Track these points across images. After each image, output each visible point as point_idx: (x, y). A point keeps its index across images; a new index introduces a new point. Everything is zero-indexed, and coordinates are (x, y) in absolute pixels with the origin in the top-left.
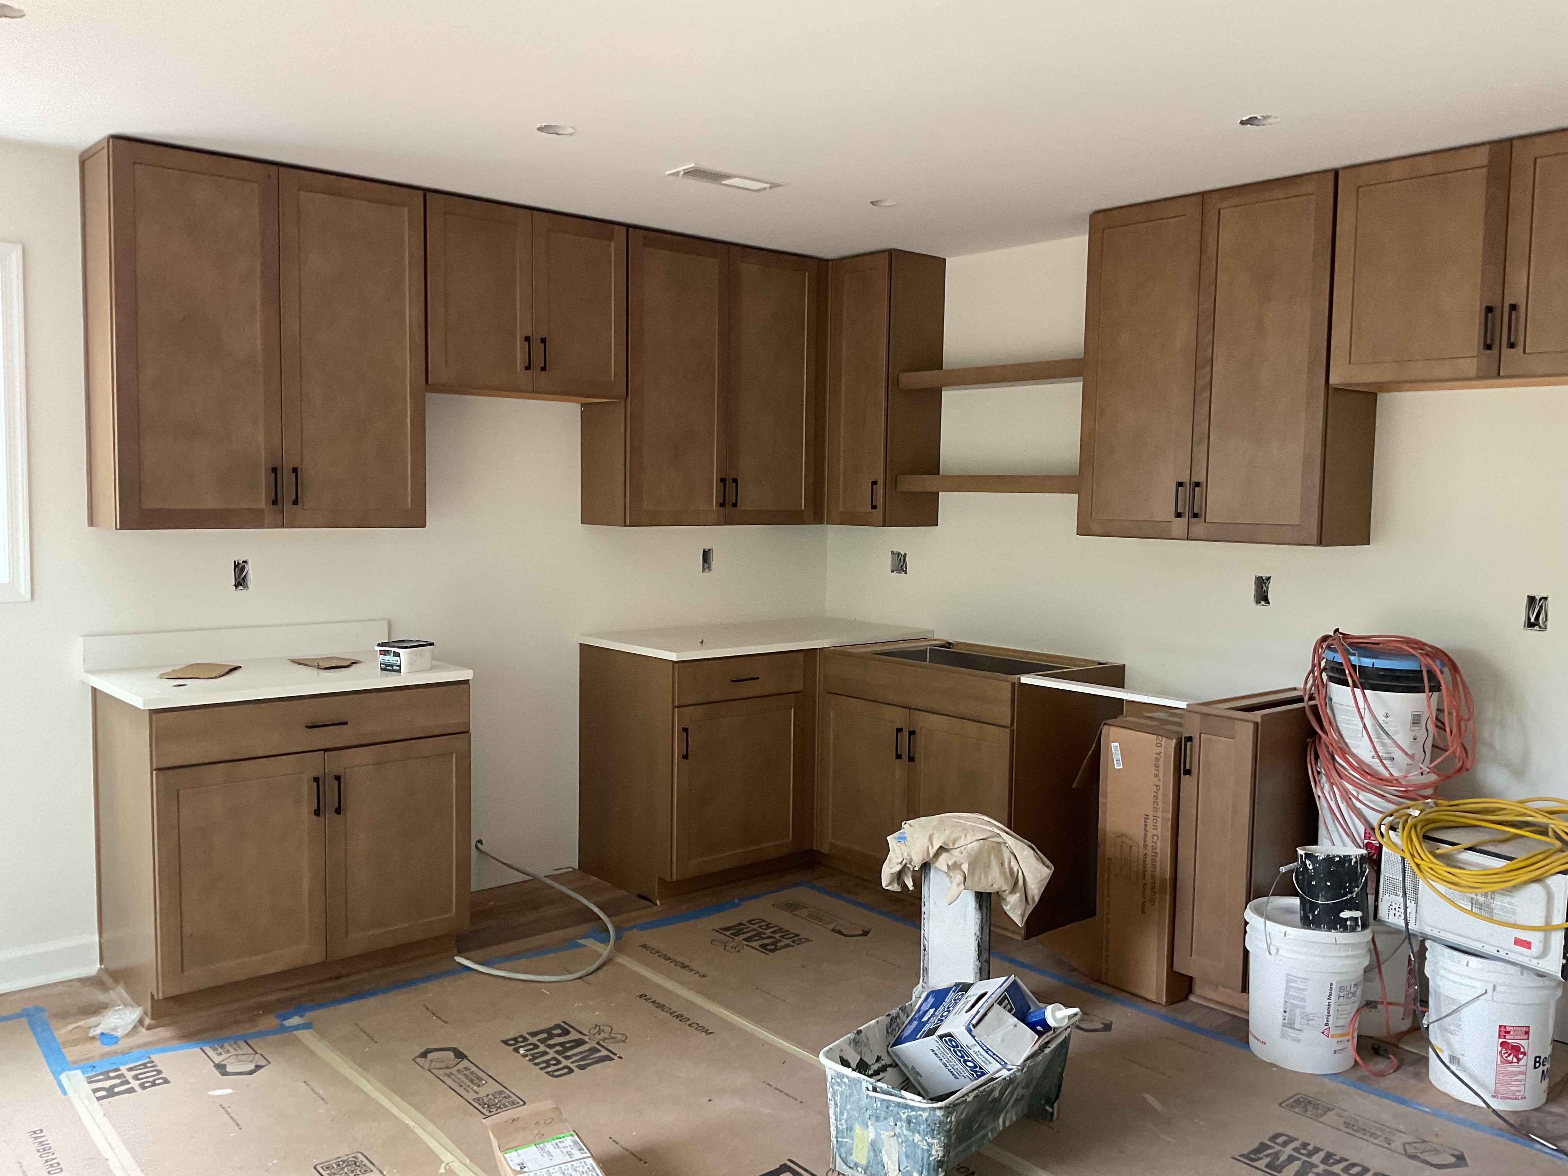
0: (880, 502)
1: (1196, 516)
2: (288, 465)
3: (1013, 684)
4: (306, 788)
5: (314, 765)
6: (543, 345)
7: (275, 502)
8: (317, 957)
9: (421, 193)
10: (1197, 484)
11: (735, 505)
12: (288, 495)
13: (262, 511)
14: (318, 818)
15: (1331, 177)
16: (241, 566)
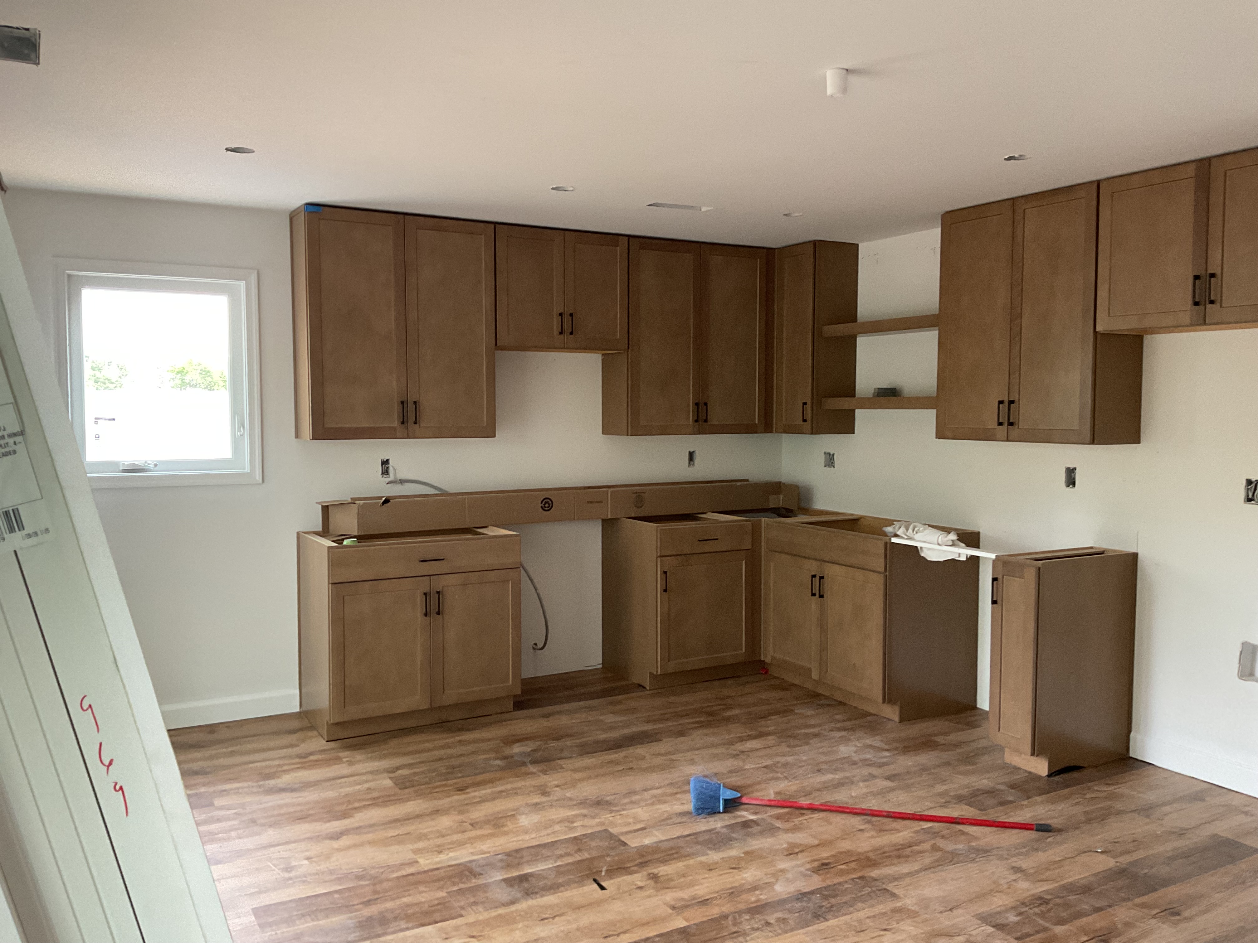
0: (808, 416)
1: (1011, 424)
2: (411, 400)
3: (886, 543)
4: (419, 599)
5: (424, 585)
6: (570, 318)
7: (403, 423)
8: (425, 706)
9: (492, 226)
10: (1012, 402)
11: (706, 421)
12: (412, 418)
13: (395, 428)
14: (426, 618)
15: (1095, 186)
16: (385, 463)
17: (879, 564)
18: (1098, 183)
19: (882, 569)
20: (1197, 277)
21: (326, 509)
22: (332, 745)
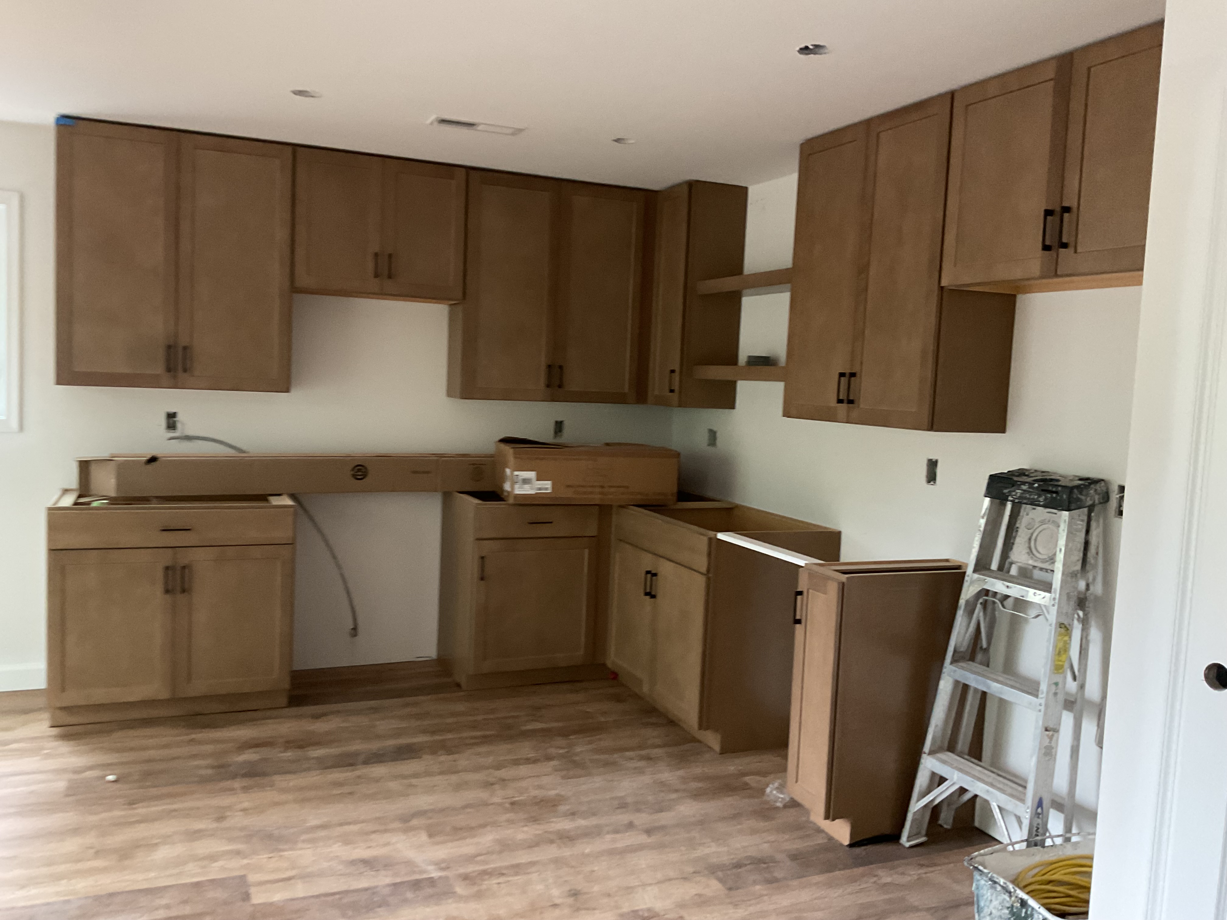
0: (676, 387)
1: (851, 402)
2: (180, 344)
3: (710, 539)
4: (158, 574)
5: (166, 558)
6: (388, 260)
7: (169, 370)
8: (164, 695)
9: (290, 148)
10: (853, 375)
11: (560, 386)
12: (180, 366)
13: (160, 375)
14: (167, 595)
15: (950, 96)
16: (171, 416)
17: (702, 563)
18: (952, 94)
19: (704, 569)
20: (1048, 213)
21: (85, 466)
22: (55, 731)
